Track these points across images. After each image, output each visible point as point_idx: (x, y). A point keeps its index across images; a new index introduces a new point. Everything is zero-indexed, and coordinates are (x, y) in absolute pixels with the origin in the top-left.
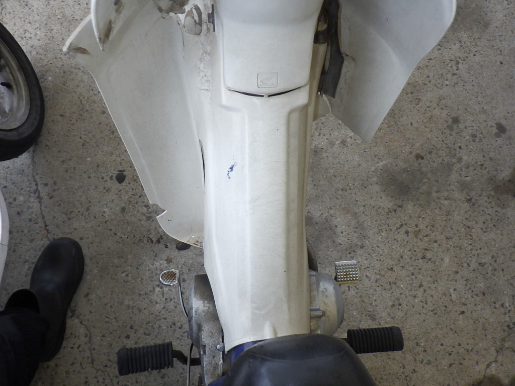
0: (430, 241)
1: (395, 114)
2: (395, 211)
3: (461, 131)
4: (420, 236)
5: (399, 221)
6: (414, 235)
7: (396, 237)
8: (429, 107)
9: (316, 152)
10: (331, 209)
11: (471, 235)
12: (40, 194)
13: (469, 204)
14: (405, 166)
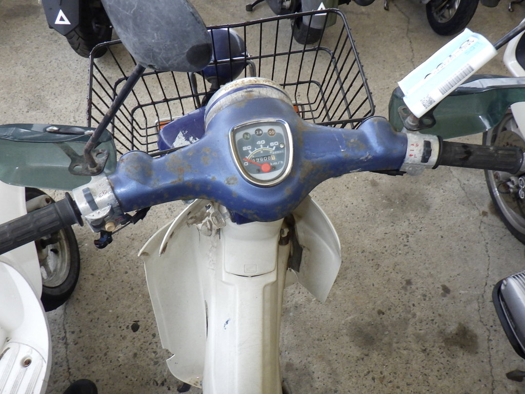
0: (393, 387)
1: (359, 277)
2: (363, 359)
3: (414, 292)
4: (385, 382)
5: (366, 368)
6: (379, 382)
7: (365, 382)
8: (387, 271)
9: (296, 307)
10: (309, 357)
11: (428, 382)
12: (68, 341)
13: (424, 354)
14: (370, 320)
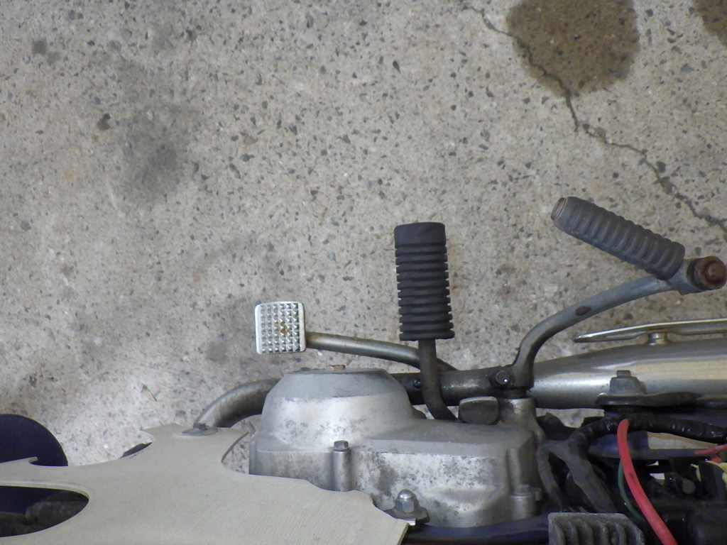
0: (263, 116)
1: (19, 164)
2: (204, 178)
3: (61, 38)
4: (254, 133)
5: (224, 172)
6: (253, 146)
7: (253, 180)
8: (10, 96)
9: (82, 327)
10: (195, 303)
11: (256, 38)
13: (199, 37)
14: (120, 151)
